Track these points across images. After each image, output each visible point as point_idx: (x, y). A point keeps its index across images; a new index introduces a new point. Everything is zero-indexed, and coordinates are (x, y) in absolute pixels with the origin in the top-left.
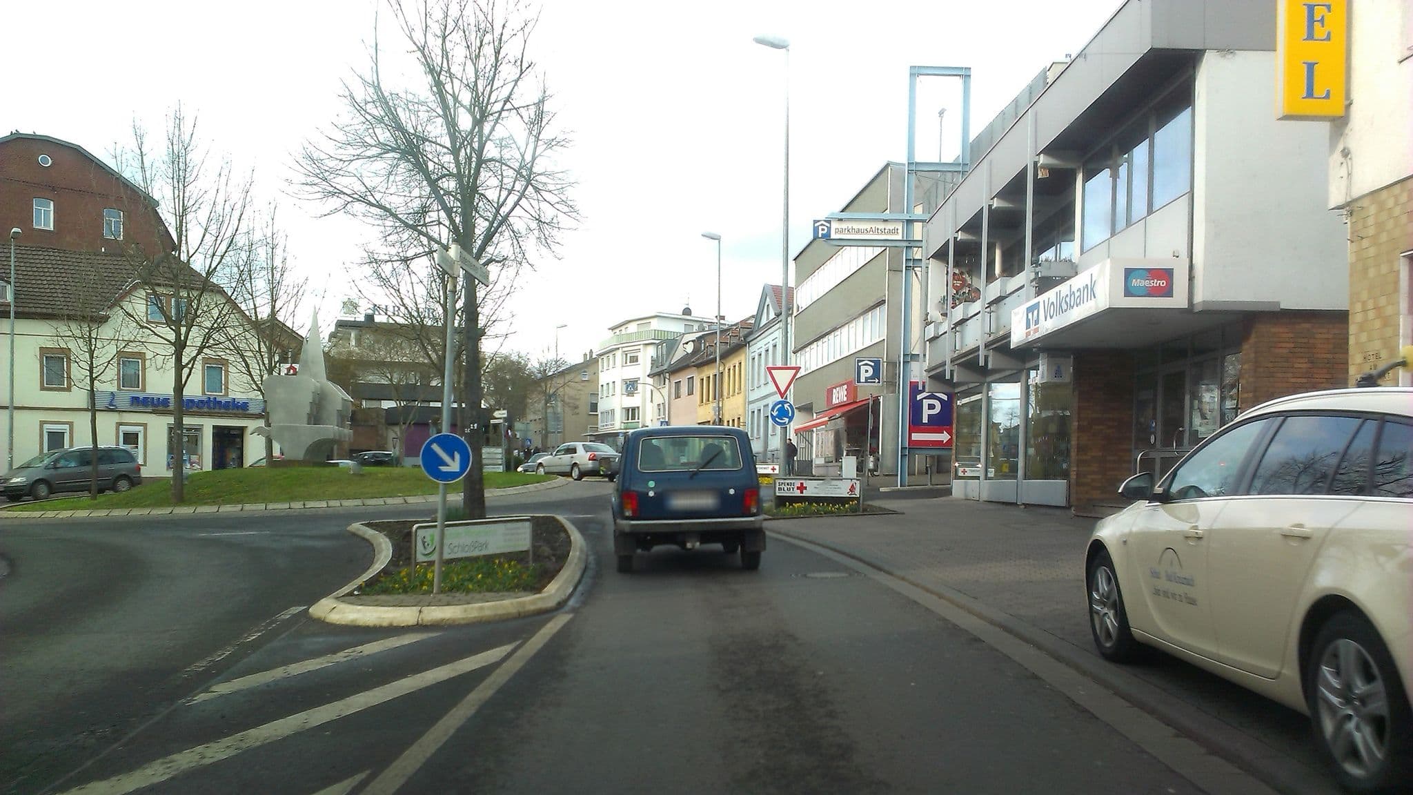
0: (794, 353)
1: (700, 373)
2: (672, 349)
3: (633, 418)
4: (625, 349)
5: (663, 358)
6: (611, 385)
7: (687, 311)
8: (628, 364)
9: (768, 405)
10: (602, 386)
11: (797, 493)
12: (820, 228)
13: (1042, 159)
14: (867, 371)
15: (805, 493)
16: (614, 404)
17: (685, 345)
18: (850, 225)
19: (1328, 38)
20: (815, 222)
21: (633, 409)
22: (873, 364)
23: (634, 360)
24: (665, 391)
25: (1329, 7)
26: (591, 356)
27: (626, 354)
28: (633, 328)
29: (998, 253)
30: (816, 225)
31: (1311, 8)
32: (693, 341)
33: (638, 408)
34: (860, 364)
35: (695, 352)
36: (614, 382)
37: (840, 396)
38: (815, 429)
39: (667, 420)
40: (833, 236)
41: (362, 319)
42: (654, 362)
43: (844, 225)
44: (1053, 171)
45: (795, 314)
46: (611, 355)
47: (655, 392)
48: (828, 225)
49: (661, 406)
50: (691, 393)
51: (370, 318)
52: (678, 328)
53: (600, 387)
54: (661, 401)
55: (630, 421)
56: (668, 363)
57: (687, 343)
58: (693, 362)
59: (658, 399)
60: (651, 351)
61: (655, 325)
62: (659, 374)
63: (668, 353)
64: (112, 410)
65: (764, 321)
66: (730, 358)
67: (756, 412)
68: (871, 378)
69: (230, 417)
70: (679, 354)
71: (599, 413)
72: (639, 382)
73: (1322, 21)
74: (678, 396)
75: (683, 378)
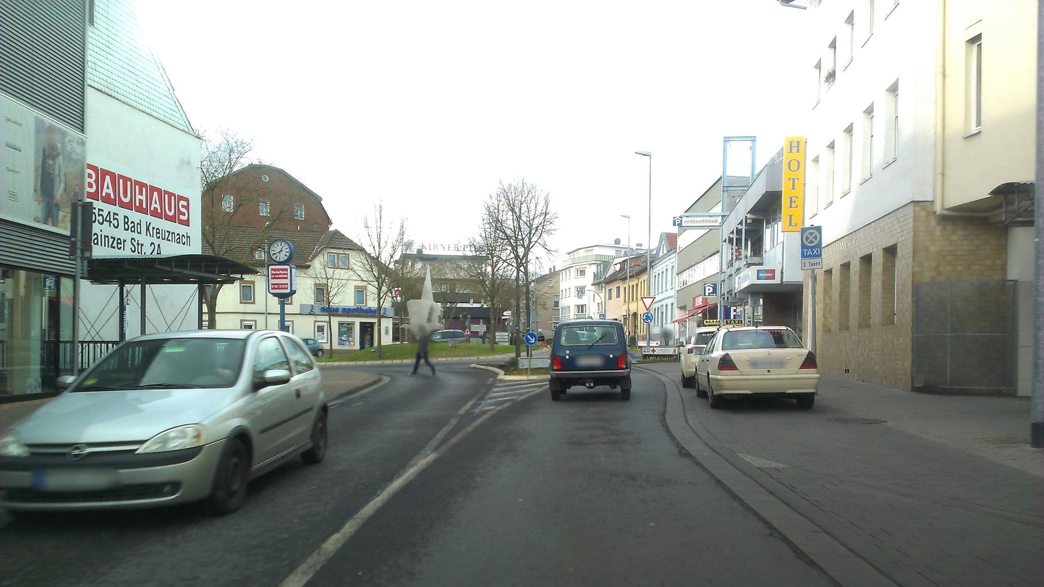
0: (677, 274)
1: (623, 284)
2: (607, 268)
3: (582, 312)
4: (576, 267)
5: (601, 274)
6: (568, 290)
7: (617, 241)
8: (579, 276)
9: (663, 305)
10: (562, 291)
11: (652, 353)
12: (677, 221)
13: (749, 216)
14: (709, 290)
15: (655, 353)
16: (569, 303)
17: (615, 266)
18: (692, 219)
19: (796, 207)
20: (674, 218)
21: (582, 306)
22: (713, 286)
23: (582, 273)
24: (602, 295)
25: (797, 197)
26: (554, 270)
27: (578, 271)
28: (582, 253)
29: (749, 243)
30: (675, 219)
31: (791, 198)
32: (620, 263)
33: (585, 305)
34: (705, 286)
35: (622, 269)
36: (570, 288)
37: (699, 302)
38: (687, 320)
39: (603, 313)
40: (683, 224)
41: (415, 252)
42: (596, 276)
43: (689, 219)
44: (754, 221)
45: (678, 251)
46: (567, 271)
47: (596, 295)
48: (681, 219)
49: (600, 304)
50: (618, 296)
51: (420, 251)
52: (611, 252)
53: (561, 292)
54: (600, 301)
55: (580, 313)
56: (604, 276)
57: (616, 264)
58: (620, 277)
59: (598, 300)
60: (594, 269)
61: (597, 251)
62: (598, 284)
63: (604, 271)
64: (312, 314)
65: (661, 254)
66: (642, 275)
67: (657, 309)
68: (712, 293)
69: (367, 317)
70: (611, 271)
71: (560, 308)
72: (586, 289)
73: (795, 202)
74: (610, 298)
75: (613, 287)
